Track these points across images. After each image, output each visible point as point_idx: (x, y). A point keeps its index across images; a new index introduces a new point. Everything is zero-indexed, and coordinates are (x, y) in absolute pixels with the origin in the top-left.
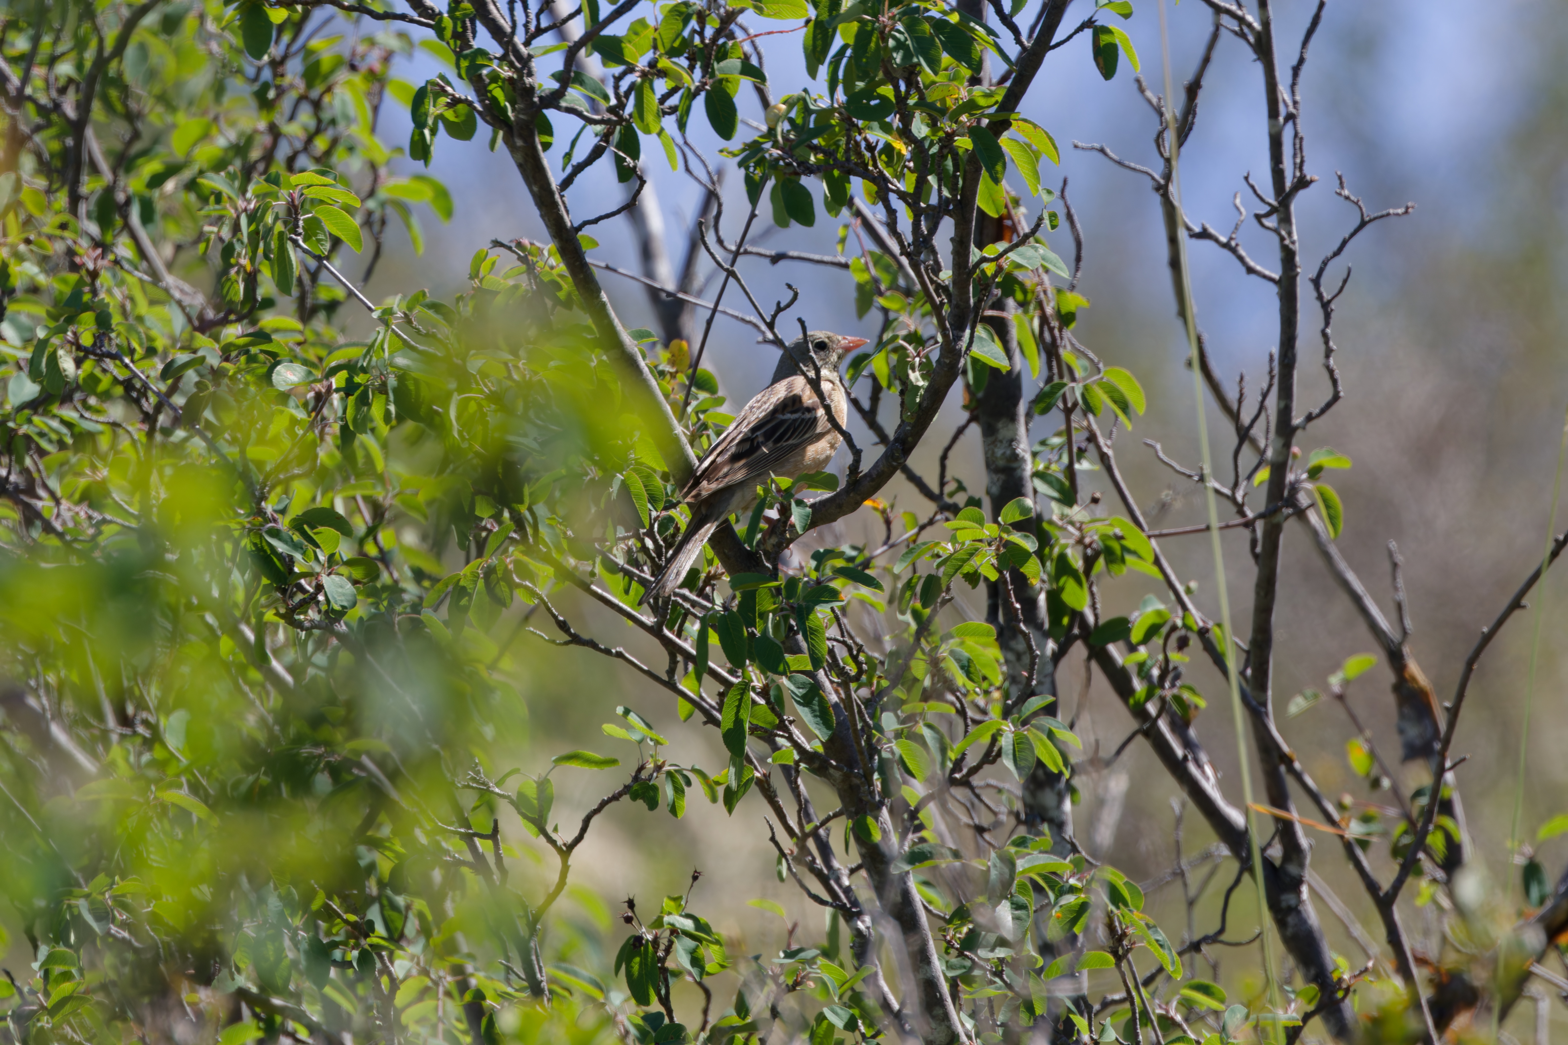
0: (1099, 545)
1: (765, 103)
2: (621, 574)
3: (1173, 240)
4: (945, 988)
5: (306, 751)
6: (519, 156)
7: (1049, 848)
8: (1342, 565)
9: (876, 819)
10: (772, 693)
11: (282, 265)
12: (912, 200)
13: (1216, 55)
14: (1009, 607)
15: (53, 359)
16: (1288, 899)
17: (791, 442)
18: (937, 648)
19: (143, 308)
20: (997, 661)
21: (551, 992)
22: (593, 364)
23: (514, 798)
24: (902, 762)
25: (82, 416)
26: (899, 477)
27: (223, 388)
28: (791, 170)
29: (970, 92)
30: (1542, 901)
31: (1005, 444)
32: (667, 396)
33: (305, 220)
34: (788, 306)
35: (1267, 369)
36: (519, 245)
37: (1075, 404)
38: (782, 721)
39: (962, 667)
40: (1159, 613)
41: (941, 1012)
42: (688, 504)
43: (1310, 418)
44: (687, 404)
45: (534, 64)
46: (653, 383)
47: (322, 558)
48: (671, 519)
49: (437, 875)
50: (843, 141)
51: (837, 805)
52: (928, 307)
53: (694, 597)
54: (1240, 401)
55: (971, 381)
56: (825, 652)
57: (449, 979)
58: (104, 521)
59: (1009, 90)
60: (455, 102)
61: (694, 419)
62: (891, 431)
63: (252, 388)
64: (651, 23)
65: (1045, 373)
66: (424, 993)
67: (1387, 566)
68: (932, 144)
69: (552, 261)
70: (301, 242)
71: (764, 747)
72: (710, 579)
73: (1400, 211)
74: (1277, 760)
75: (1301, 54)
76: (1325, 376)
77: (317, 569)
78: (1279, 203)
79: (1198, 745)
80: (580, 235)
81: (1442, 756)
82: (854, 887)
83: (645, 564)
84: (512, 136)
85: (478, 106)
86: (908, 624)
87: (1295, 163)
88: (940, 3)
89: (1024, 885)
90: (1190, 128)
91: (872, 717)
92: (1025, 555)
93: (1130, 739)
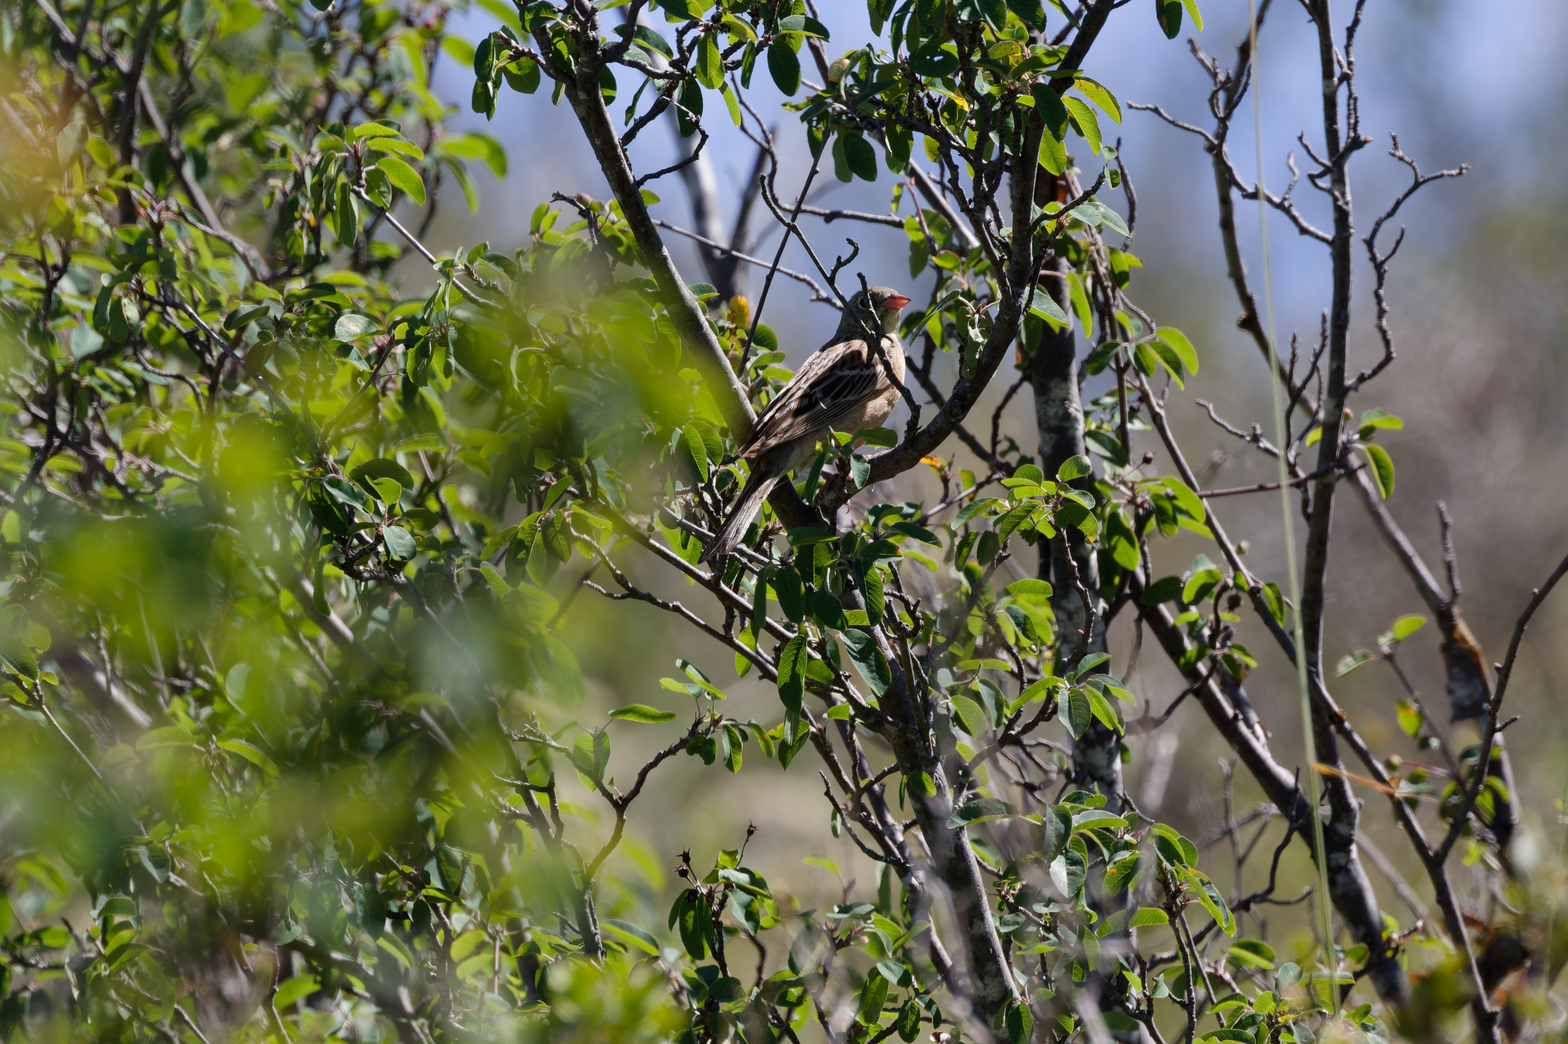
0: (1150, 504)
2: (679, 530)
3: (1225, 202)
4: (998, 944)
5: (365, 704)
6: (582, 109)
7: (1102, 805)
8: (1392, 525)
9: (931, 774)
10: (829, 648)
11: (344, 214)
12: (974, 156)
13: (1269, 16)
15: (117, 309)
16: (1341, 857)
17: (849, 398)
18: (993, 605)
19: (207, 260)
20: (1049, 620)
21: (604, 945)
22: (654, 319)
23: (571, 750)
24: (957, 719)
25: (145, 369)
26: (953, 437)
27: (286, 338)
28: (854, 125)
29: (1033, 49)
31: (1058, 403)
32: (726, 352)
33: (368, 172)
34: (849, 261)
35: (1320, 330)
36: (581, 199)
37: (1128, 364)
38: (838, 676)
39: (1017, 623)
40: (1210, 573)
41: (994, 967)
42: (748, 460)
43: (1362, 379)
44: (746, 359)
45: (598, 17)
46: (713, 337)
47: (382, 509)
48: (729, 474)
49: (494, 829)
50: (906, 98)
51: (891, 760)
52: (987, 264)
53: (750, 552)
54: (1293, 362)
55: (1024, 341)
56: (882, 606)
57: (506, 933)
58: (167, 475)
59: (1072, 48)
60: (518, 55)
61: (753, 374)
65: (1098, 333)
66: (481, 947)
67: (1437, 526)
68: (994, 102)
69: (613, 217)
70: (364, 194)
71: (821, 703)
72: (768, 534)
73: (1454, 172)
74: (1327, 720)
75: (1356, 15)
76: (1378, 336)
77: (377, 520)
78: (1334, 163)
79: (1248, 705)
80: (642, 188)
81: (1493, 715)
82: (908, 842)
83: (703, 518)
84: (575, 89)
85: (541, 59)
86: (961, 582)
87: (1349, 125)
89: (1078, 841)
90: (1245, 89)
91: (928, 673)
92: (1083, 513)
93: (1180, 699)
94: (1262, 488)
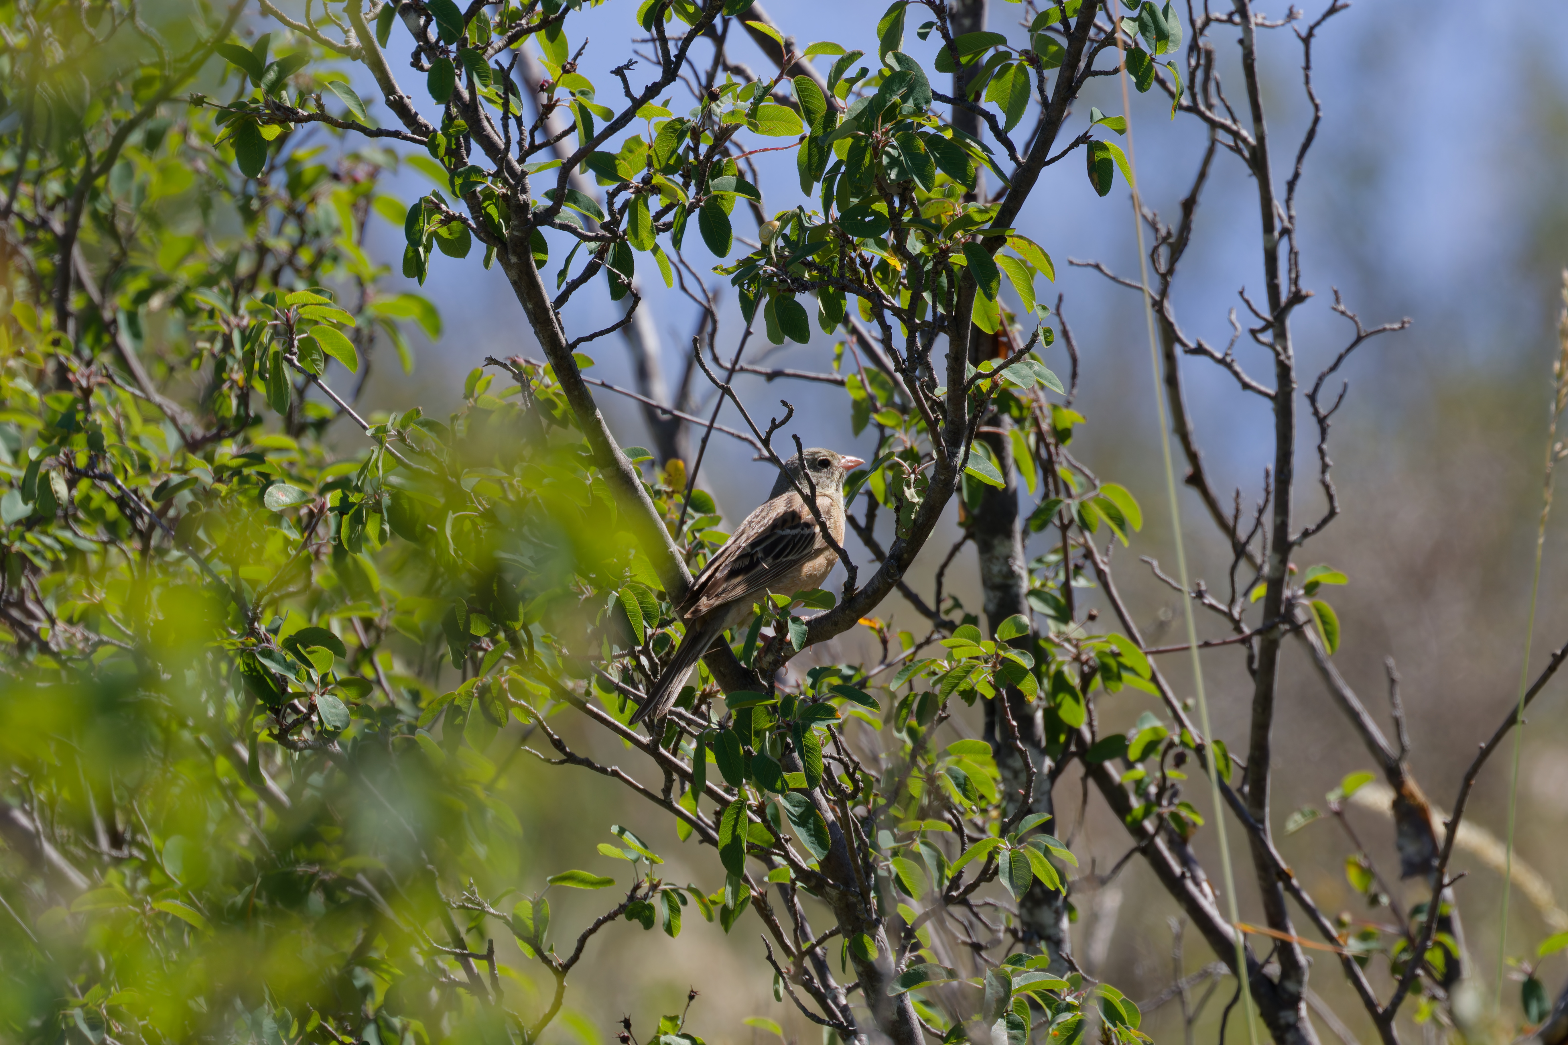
0: (1095, 662)
1: (760, 220)
2: (616, 693)
3: (1170, 358)
5: (300, 869)
6: (514, 273)
7: (1046, 966)
8: (1340, 682)
9: (873, 937)
10: (769, 811)
11: (277, 382)
12: (907, 316)
14: (1005, 725)
15: (45, 482)
16: (1286, 1016)
17: (790, 558)
18: (933, 766)
19: (138, 426)
20: (994, 779)
22: (588, 482)
23: (510, 918)
24: (898, 881)
25: (75, 534)
26: (894, 594)
27: (215, 508)
28: (785, 286)
29: (964, 208)
30: (1541, 1017)
31: (1001, 561)
32: (663, 516)
33: (300, 340)
34: (783, 422)
35: (1263, 485)
36: (514, 363)
37: (1072, 521)
38: (778, 839)
39: (958, 785)
40: (1155, 730)
43: (1306, 534)
44: (682, 522)
45: (528, 180)
46: (649, 500)
47: (315, 678)
48: (666, 637)
49: (434, 996)
50: (838, 256)
51: (833, 923)
52: (923, 424)
53: (689, 715)
54: (1236, 517)
55: (966, 499)
56: (821, 769)
58: (101, 642)
59: (1004, 205)
60: (449, 219)
61: (690, 537)
62: (886, 547)
63: (245, 509)
64: (646, 140)
65: (1041, 490)
67: (1385, 683)
68: (926, 261)
69: (548, 380)
70: (296, 362)
71: (762, 866)
72: (706, 697)
73: (1396, 326)
74: (1274, 877)
75: (1297, 169)
76: (1321, 491)
77: (311, 689)
78: (1275, 318)
79: (1195, 862)
80: (574, 352)
81: (1441, 872)
82: (851, 1006)
83: (641, 682)
84: (507, 253)
85: (472, 223)
86: (904, 742)
87: (1290, 279)
88: (933, 118)
89: (1021, 1002)
90: (1185, 245)
91: (869, 835)
92: (1023, 672)
93: (1128, 857)
94: (1207, 645)
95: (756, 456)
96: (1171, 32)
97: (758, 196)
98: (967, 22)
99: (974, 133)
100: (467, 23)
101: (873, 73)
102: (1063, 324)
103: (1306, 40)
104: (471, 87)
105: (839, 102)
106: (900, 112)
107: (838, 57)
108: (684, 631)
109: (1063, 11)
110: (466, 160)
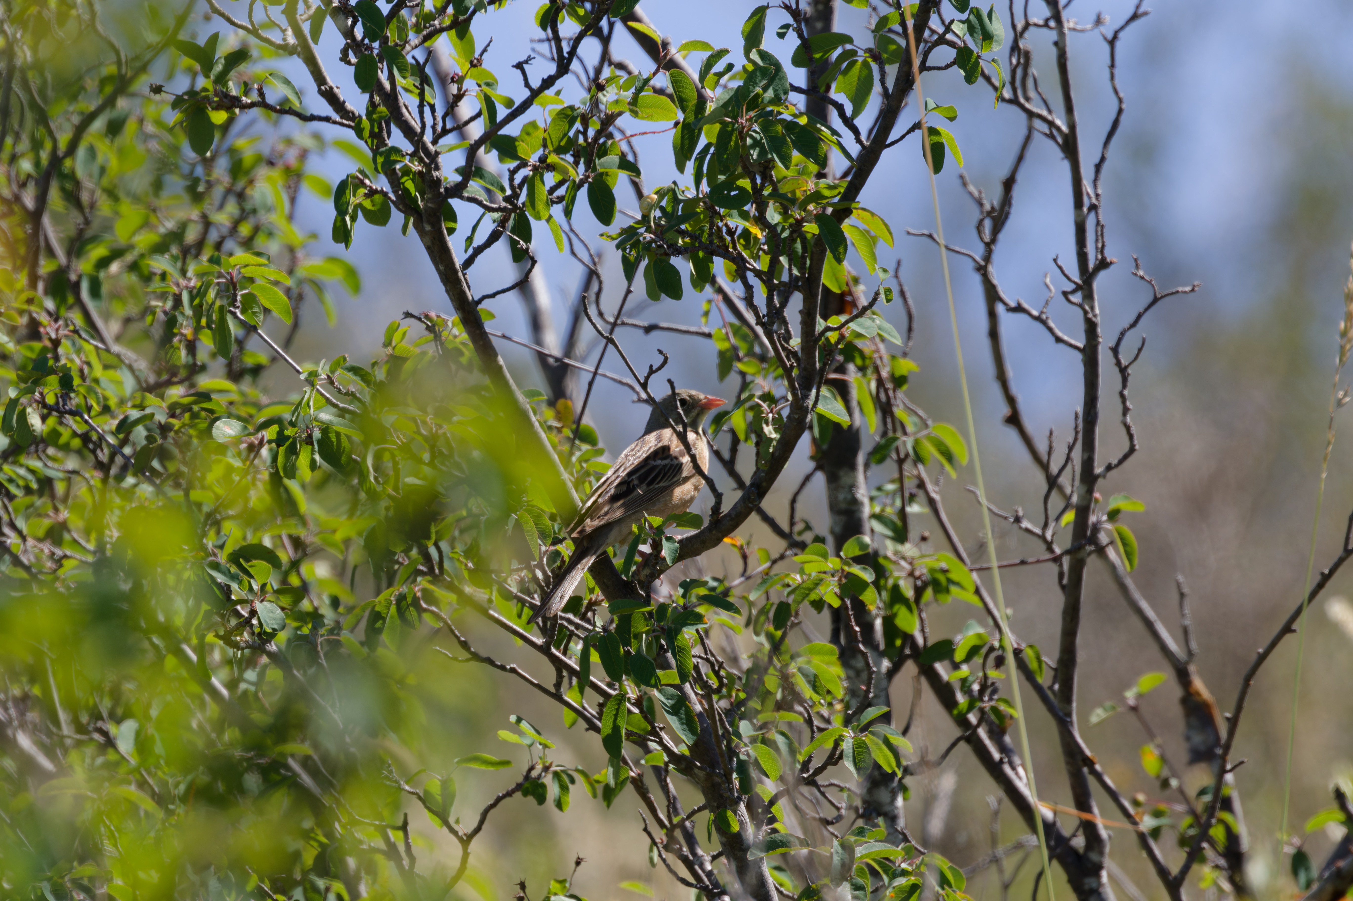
0: (927, 577)
1: (640, 194)
2: (515, 601)
3: (992, 315)
6: (428, 239)
7: (883, 838)
8: (1137, 595)
9: (735, 812)
10: (645, 703)
11: (221, 333)
12: (767, 277)
13: (1029, 155)
14: (849, 629)
15: (23, 416)
16: (1090, 882)
17: (661, 484)
18: (787, 665)
19: (98, 371)
20: (839, 677)
22: (492, 420)
23: (421, 794)
24: (757, 763)
25: (46, 465)
26: (754, 518)
27: (170, 440)
28: (663, 251)
29: (816, 184)
30: (1308, 885)
31: (846, 489)
32: (554, 447)
33: (242, 296)
34: (659, 368)
35: (1074, 425)
36: (427, 316)
37: (907, 455)
38: (654, 728)
39: (809, 682)
40: (979, 636)
42: (574, 540)
43: (1109, 468)
44: (571, 454)
45: (441, 160)
46: (543, 435)
47: (256, 587)
48: (558, 553)
49: (353, 862)
50: (708, 225)
51: (700, 800)
52: (780, 371)
53: (577, 620)
54: (1049, 453)
55: (817, 435)
56: (691, 667)
58: (65, 557)
59: (850, 183)
60: (372, 193)
61: (578, 467)
62: (747, 480)
63: (195, 441)
64: (541, 125)
65: (881, 429)
67: (1175, 597)
68: (783, 230)
69: (456, 331)
70: (239, 314)
71: (640, 751)
72: (592, 605)
73: (1188, 289)
74: (1080, 762)
75: (1103, 153)
76: (1123, 431)
77: (251, 597)
78: (1084, 282)
79: (1012, 751)
80: (480, 308)
81: (1223, 759)
82: (715, 872)
83: (536, 592)
84: (422, 222)
85: (392, 196)
86: (762, 644)
87: (1097, 248)
88: (791, 107)
89: (862, 869)
90: (1007, 217)
91: (732, 724)
92: (864, 585)
93: (954, 745)
94: (1023, 562)
95: (635, 398)
96: (995, 33)
97: (638, 172)
98: (819, 25)
99: (824, 120)
100: (388, 24)
101: (738, 68)
102: (900, 285)
103: (1112, 43)
104: (391, 78)
105: (709, 93)
106: (762, 102)
107: (709, 53)
108: (573, 548)
109: (902, 15)
110: (387, 141)
